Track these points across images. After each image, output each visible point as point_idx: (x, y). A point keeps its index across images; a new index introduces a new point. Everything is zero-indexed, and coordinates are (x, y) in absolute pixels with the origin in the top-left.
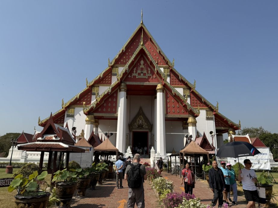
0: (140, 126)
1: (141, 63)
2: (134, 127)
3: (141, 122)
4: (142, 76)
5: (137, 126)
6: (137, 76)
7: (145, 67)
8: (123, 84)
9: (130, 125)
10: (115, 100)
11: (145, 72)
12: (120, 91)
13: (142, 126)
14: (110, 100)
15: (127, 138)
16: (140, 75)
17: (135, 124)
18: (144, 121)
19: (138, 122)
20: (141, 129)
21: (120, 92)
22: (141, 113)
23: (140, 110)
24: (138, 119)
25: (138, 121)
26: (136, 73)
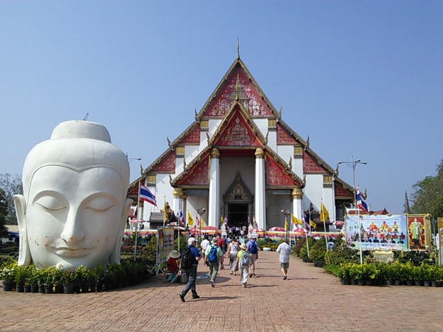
0: (238, 197)
1: (237, 122)
3: (238, 191)
5: (234, 197)
6: (231, 138)
8: (215, 149)
9: (224, 196)
10: (205, 169)
12: (212, 158)
13: (240, 197)
14: (200, 169)
16: (236, 137)
17: (232, 194)
18: (242, 190)
19: (235, 192)
22: (238, 180)
23: (237, 177)
25: (235, 190)
26: (230, 134)
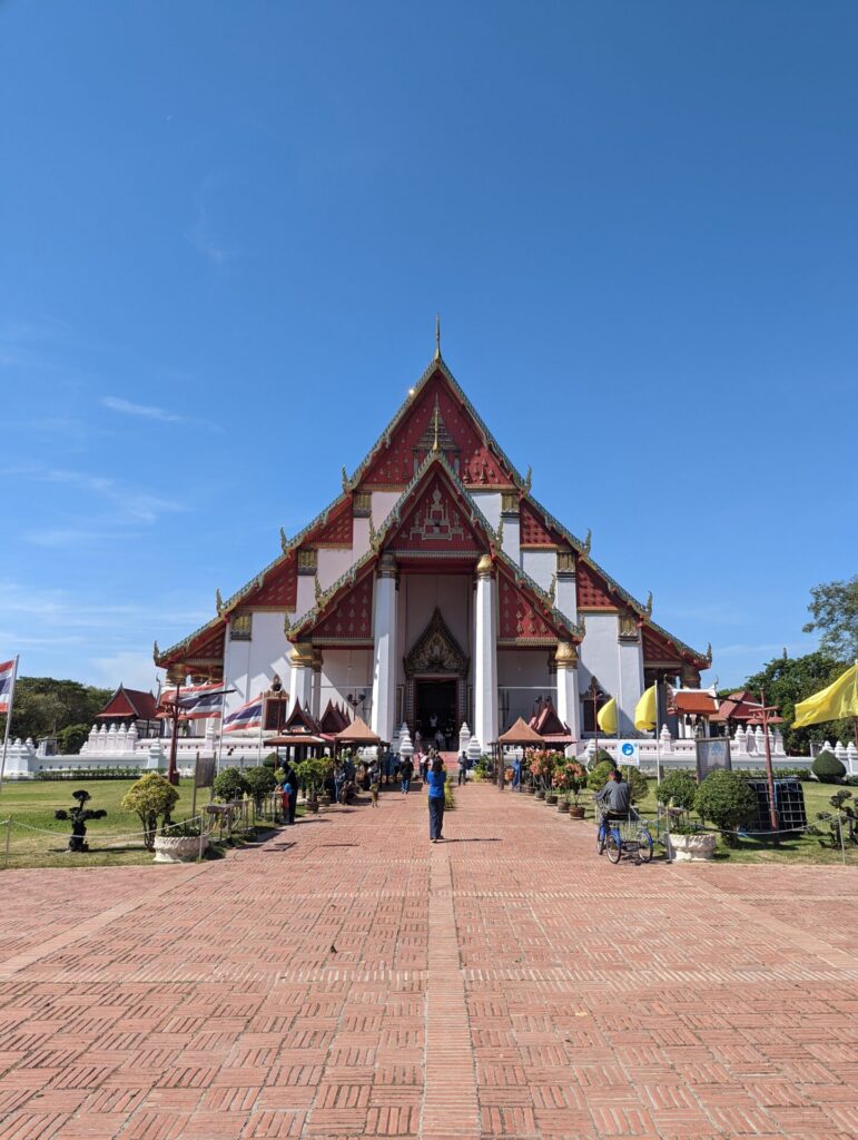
0: (436, 664)
1: (435, 498)
2: (417, 666)
4: (436, 534)
5: (427, 663)
6: (423, 533)
7: (444, 508)
8: (386, 557)
9: (407, 662)
11: (445, 522)
13: (441, 663)
14: (353, 600)
15: (398, 698)
16: (432, 531)
17: (422, 656)
18: (445, 647)
19: (430, 652)
20: (437, 672)
21: (379, 581)
22: (437, 626)
23: (434, 618)
24: (431, 642)
25: (428, 647)
26: (421, 525)
